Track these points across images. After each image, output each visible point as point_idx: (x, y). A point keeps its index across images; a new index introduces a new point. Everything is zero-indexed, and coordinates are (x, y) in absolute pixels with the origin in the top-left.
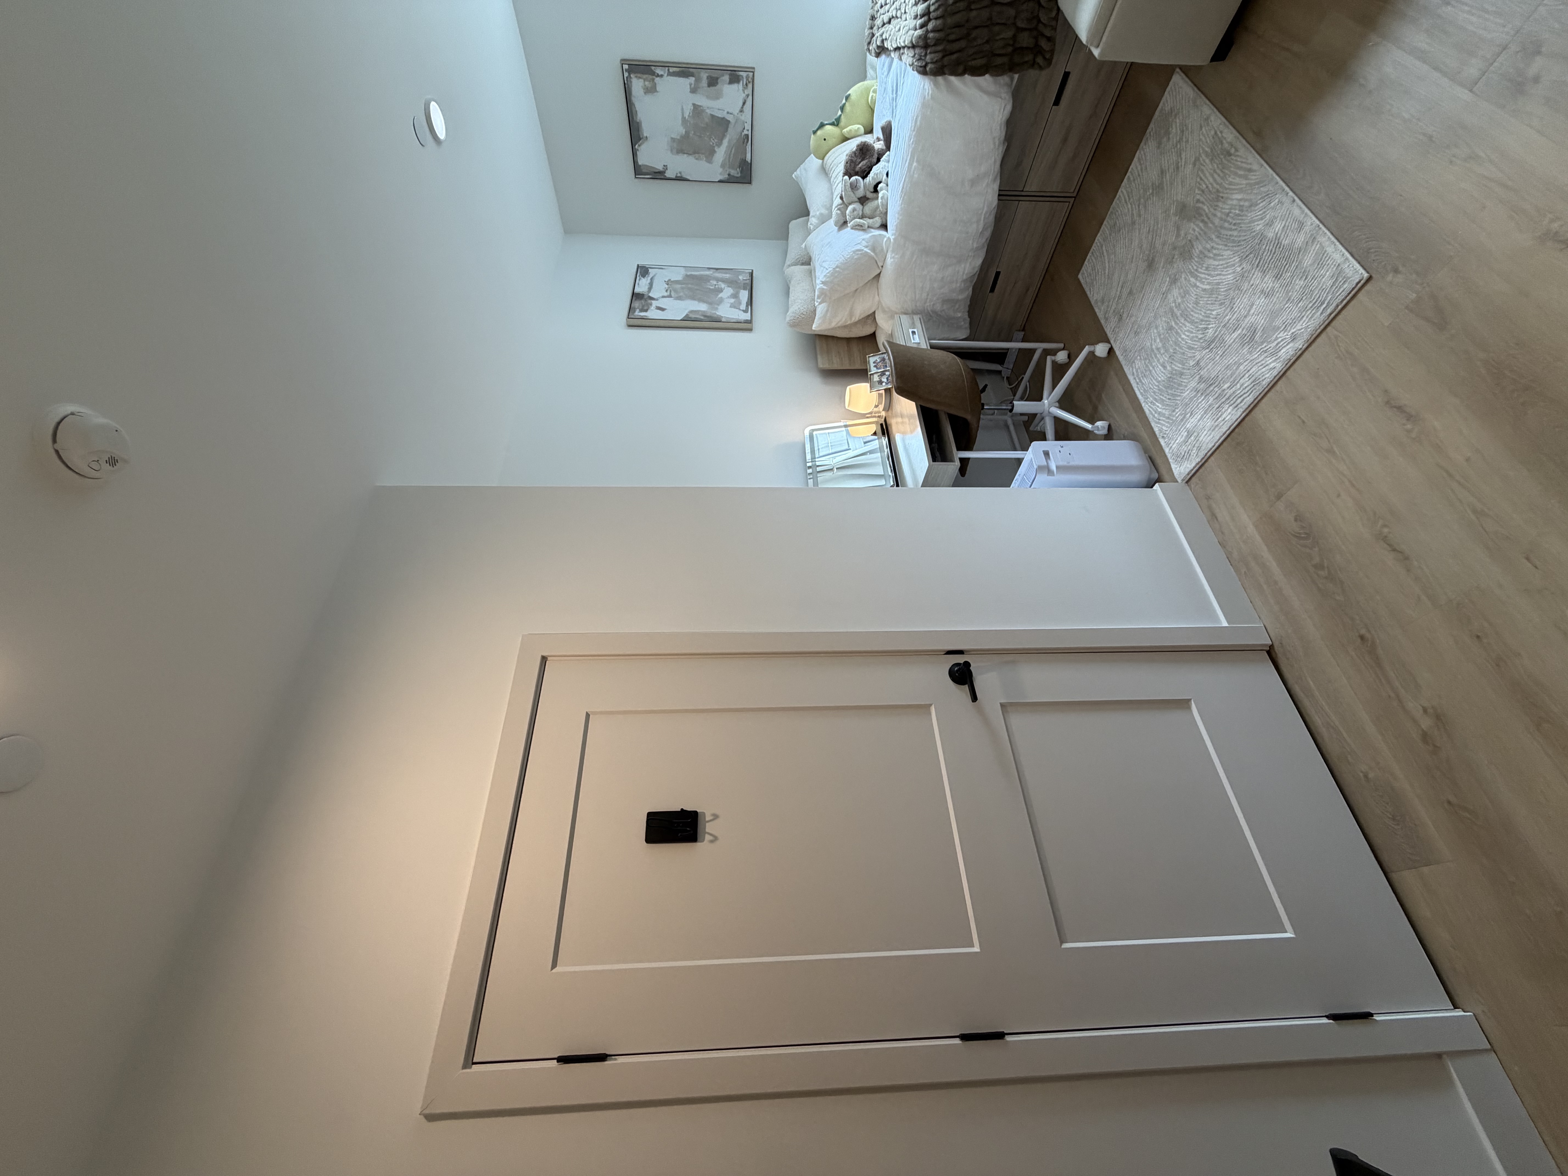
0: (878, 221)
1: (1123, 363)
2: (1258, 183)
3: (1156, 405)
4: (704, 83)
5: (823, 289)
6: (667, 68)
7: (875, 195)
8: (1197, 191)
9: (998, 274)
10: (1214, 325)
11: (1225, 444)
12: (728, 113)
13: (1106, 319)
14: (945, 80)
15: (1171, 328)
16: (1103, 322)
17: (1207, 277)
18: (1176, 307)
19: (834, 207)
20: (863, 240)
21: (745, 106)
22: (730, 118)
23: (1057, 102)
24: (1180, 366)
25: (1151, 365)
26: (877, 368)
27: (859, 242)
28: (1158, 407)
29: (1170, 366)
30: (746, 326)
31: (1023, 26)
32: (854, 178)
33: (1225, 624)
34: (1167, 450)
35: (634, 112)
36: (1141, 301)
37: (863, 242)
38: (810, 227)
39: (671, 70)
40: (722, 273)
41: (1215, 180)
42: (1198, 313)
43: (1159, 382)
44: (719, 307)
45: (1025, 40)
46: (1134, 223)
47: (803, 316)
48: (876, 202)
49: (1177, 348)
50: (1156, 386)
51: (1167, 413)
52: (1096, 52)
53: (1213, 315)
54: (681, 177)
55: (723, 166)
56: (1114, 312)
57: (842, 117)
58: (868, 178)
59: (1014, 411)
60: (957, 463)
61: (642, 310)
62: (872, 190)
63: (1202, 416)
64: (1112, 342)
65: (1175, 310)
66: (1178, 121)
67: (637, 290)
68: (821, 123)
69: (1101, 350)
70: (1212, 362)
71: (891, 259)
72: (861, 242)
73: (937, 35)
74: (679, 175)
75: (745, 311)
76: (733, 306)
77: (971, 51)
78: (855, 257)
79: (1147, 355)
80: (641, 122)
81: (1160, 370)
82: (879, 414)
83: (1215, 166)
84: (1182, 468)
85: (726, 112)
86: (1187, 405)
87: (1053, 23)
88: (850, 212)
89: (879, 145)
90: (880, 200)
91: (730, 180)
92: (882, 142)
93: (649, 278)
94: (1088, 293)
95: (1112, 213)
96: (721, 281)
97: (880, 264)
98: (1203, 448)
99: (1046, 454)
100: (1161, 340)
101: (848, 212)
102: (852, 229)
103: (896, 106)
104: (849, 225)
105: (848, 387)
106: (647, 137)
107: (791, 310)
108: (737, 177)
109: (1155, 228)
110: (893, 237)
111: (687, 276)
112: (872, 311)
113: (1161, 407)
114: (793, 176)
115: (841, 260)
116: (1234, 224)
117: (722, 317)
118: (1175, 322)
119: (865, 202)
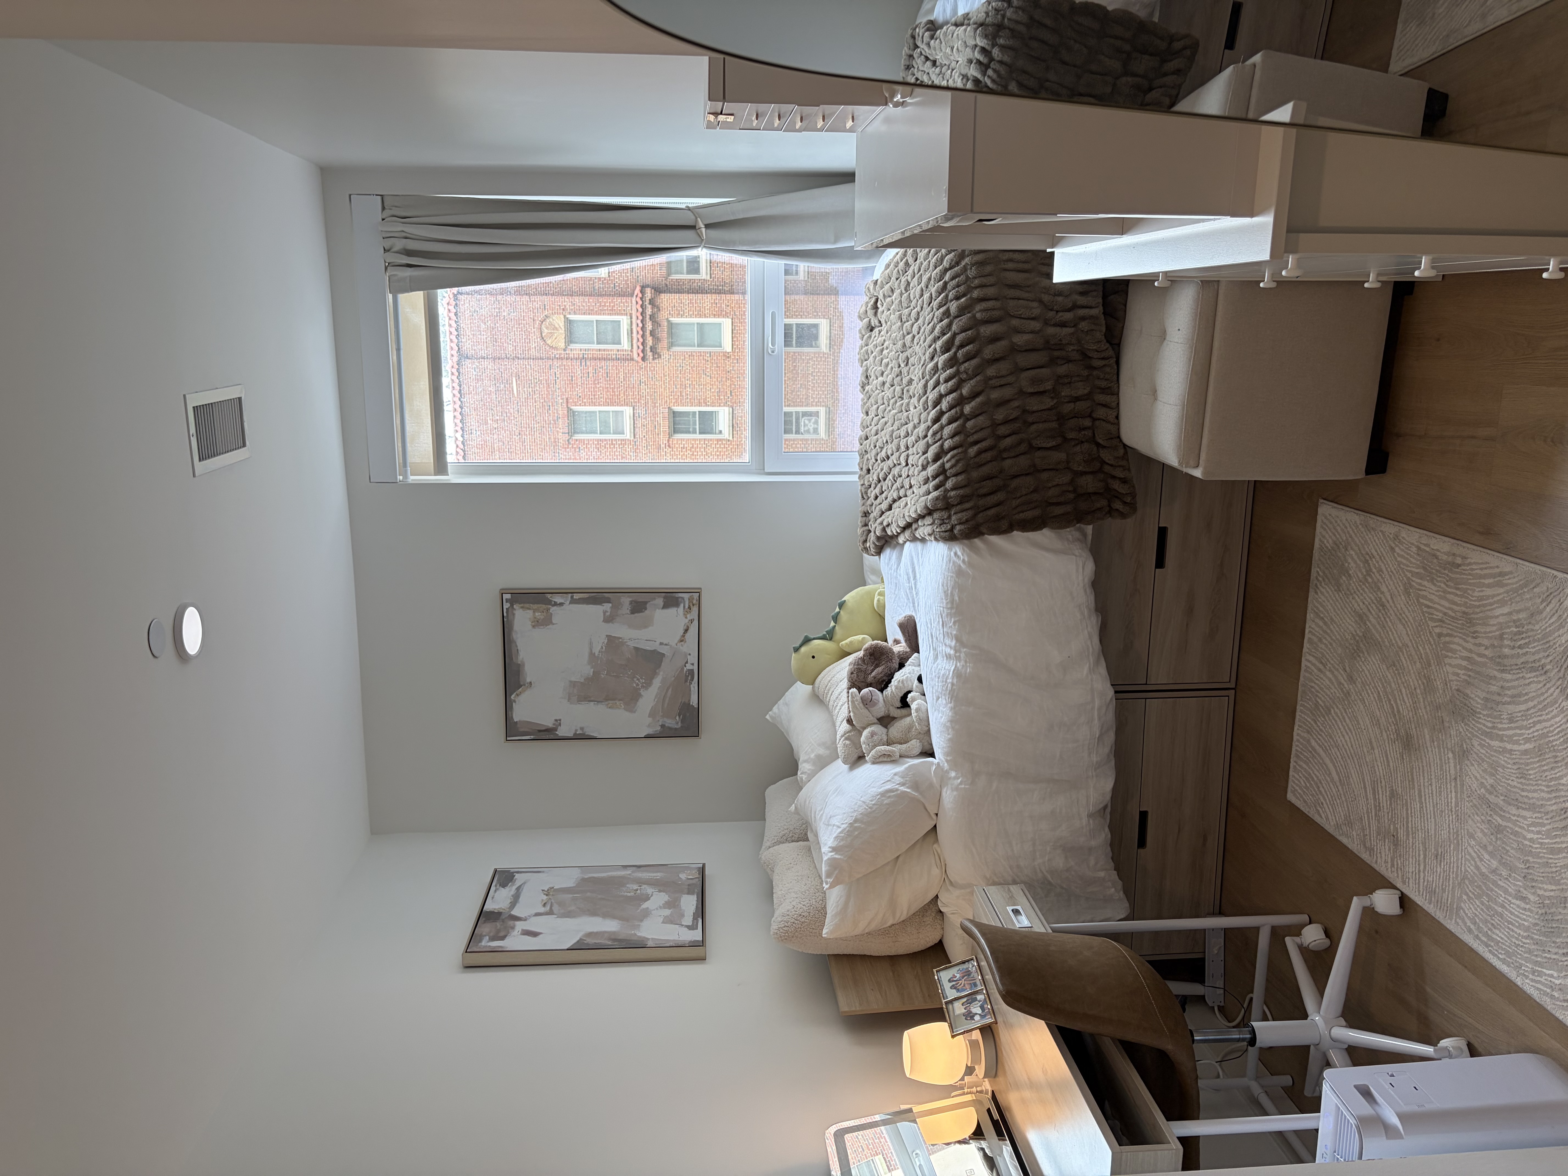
0: (915, 745)
1: (1439, 915)
2: (1526, 585)
3: (1546, 975)
4: (626, 608)
5: (835, 858)
6: (570, 595)
7: (904, 711)
8: (1431, 624)
9: (1143, 815)
12: (661, 644)
13: (1371, 850)
14: (986, 543)
15: (1499, 829)
16: (1365, 856)
17: (1517, 731)
18: (1491, 793)
19: (838, 737)
20: (895, 774)
21: (687, 635)
22: (663, 650)
23: (1160, 563)
24: (1554, 888)
25: (1496, 903)
26: (958, 991)
27: (889, 779)
28: (1552, 976)
29: (1534, 894)
30: (694, 953)
31: (1081, 468)
32: (865, 691)
35: (513, 653)
36: (1421, 803)
37: (896, 777)
38: (802, 779)
39: (576, 596)
40: (649, 871)
41: (1453, 602)
42: (1535, 791)
43: (1527, 929)
44: (642, 924)
45: (1089, 483)
46: (1348, 694)
47: (802, 920)
48: (908, 719)
49: (1531, 859)
50: (1526, 938)
52: (1197, 473)
53: (1563, 785)
54: (584, 734)
55: (652, 714)
56: (1378, 834)
57: (837, 627)
58: (889, 689)
59: (1258, 1044)
60: (1178, 1147)
61: (495, 938)
62: (899, 704)
64: (1398, 886)
65: (1492, 798)
66: (1352, 553)
67: (489, 906)
68: (806, 637)
69: (1384, 902)
71: (950, 801)
72: (893, 778)
73: (961, 492)
74: (579, 732)
75: (692, 928)
76: (668, 920)
77: (1015, 503)
78: (885, 802)
79: (1479, 887)
80: (524, 665)
81: (1518, 906)
82: (979, 1089)
83: (1443, 585)
85: (658, 643)
87: (1124, 463)
88: (867, 738)
89: (902, 647)
90: (914, 714)
91: (665, 734)
92: (903, 644)
93: (514, 888)
94: (1317, 818)
95: (1304, 692)
96: (644, 884)
97: (932, 811)
99: (1366, 1093)
100: (1491, 854)
101: (863, 739)
102: (874, 763)
103: (917, 594)
104: (867, 758)
105: (906, 1033)
106: (531, 683)
107: (777, 913)
108: (676, 729)
109: (1389, 690)
110: (946, 762)
111: (584, 880)
112: (931, 896)
113: (1555, 975)
114: (768, 717)
115: (861, 810)
116: (1520, 647)
117: (648, 939)
118: (1501, 816)
119: (889, 724)
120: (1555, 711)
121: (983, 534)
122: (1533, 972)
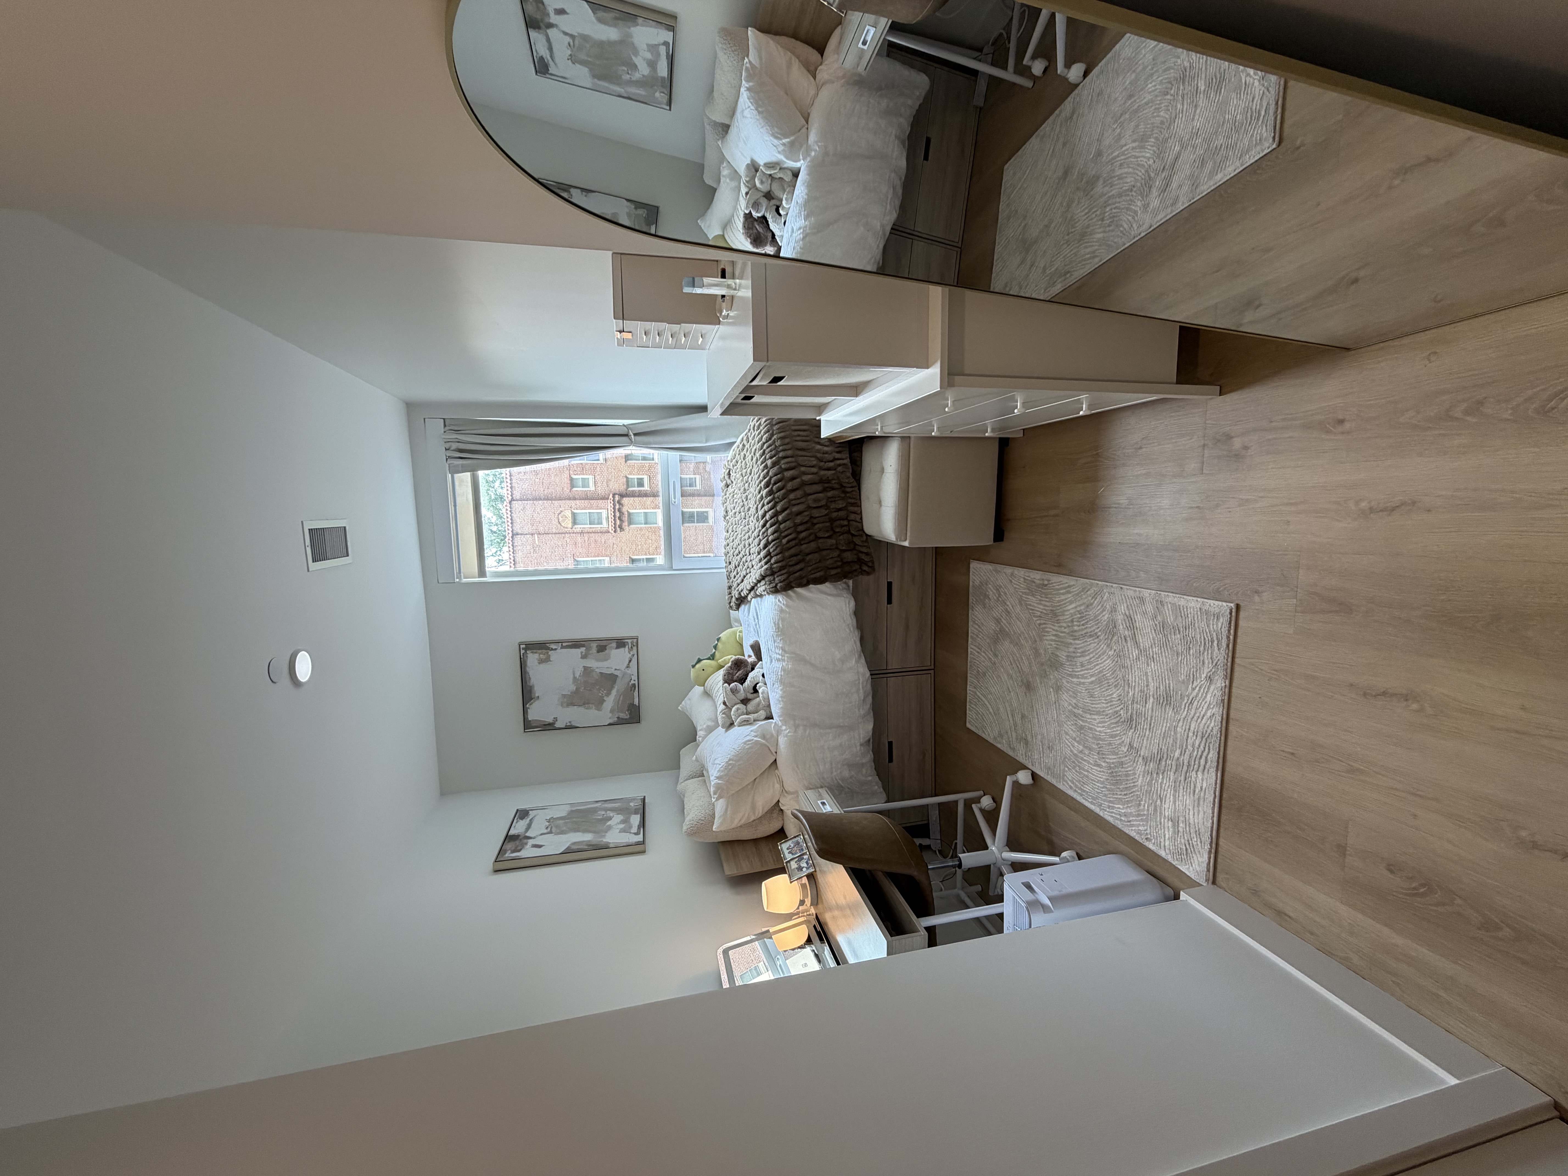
0: (762, 714)
1: (1054, 782)
2: (1082, 591)
3: (1116, 808)
4: (594, 650)
5: (718, 783)
6: (560, 644)
7: (755, 694)
8: (1035, 619)
9: (890, 744)
10: (1122, 706)
11: (1223, 817)
12: (616, 669)
13: (1014, 749)
14: (795, 592)
15: (1082, 728)
16: (1011, 753)
17: (1086, 672)
18: (1075, 708)
19: (718, 713)
20: (751, 731)
21: (631, 664)
22: (617, 673)
23: (890, 601)
24: (1115, 757)
25: (1084, 770)
26: (793, 854)
27: (748, 734)
28: (1119, 808)
29: (1104, 762)
30: (638, 849)
31: (844, 548)
32: (733, 684)
33: (1453, 1081)
34: (1162, 853)
35: (527, 679)
36: (1038, 718)
37: (752, 733)
38: (699, 740)
39: (564, 644)
40: (612, 803)
41: (1045, 606)
42: (1099, 704)
43: (1102, 783)
44: (607, 835)
45: (849, 556)
46: (994, 664)
47: (702, 822)
48: (758, 699)
49: (1101, 742)
50: (1103, 788)
51: (1133, 810)
52: (906, 544)
53: (1114, 698)
54: (571, 726)
55: (612, 711)
56: (1017, 739)
57: (716, 652)
58: (746, 683)
59: (963, 868)
60: (924, 933)
61: (513, 852)
62: (752, 691)
63: (1174, 796)
64: (1030, 767)
65: (1076, 711)
66: (990, 586)
67: (512, 832)
68: (699, 658)
69: (1023, 777)
70: (1145, 738)
71: (783, 744)
72: (750, 734)
73: (780, 564)
74: (568, 724)
75: (637, 834)
76: (623, 831)
77: (810, 568)
78: (747, 747)
79: (1073, 762)
80: (534, 687)
81: (1096, 770)
82: (808, 913)
83: (1039, 597)
84: (1195, 865)
85: (614, 669)
86: (1149, 792)
87: (866, 544)
88: (735, 712)
89: (753, 659)
90: (761, 695)
91: (620, 722)
92: (753, 657)
93: (529, 819)
94: (983, 736)
95: (971, 666)
96: (609, 810)
97: (773, 750)
98: (1202, 830)
99: (1028, 886)
100: (1078, 742)
101: (732, 713)
102: (739, 726)
103: (759, 627)
104: (735, 724)
105: (763, 883)
106: (538, 697)
107: (687, 819)
108: (626, 719)
109: (1015, 658)
110: (781, 722)
111: (572, 811)
112: (775, 801)
113: (1121, 807)
114: (679, 708)
115: (733, 753)
116: (1083, 625)
117: (610, 843)
118: (1083, 721)
119: (747, 703)
120: (1106, 658)
121: (793, 587)
122: (1109, 807)
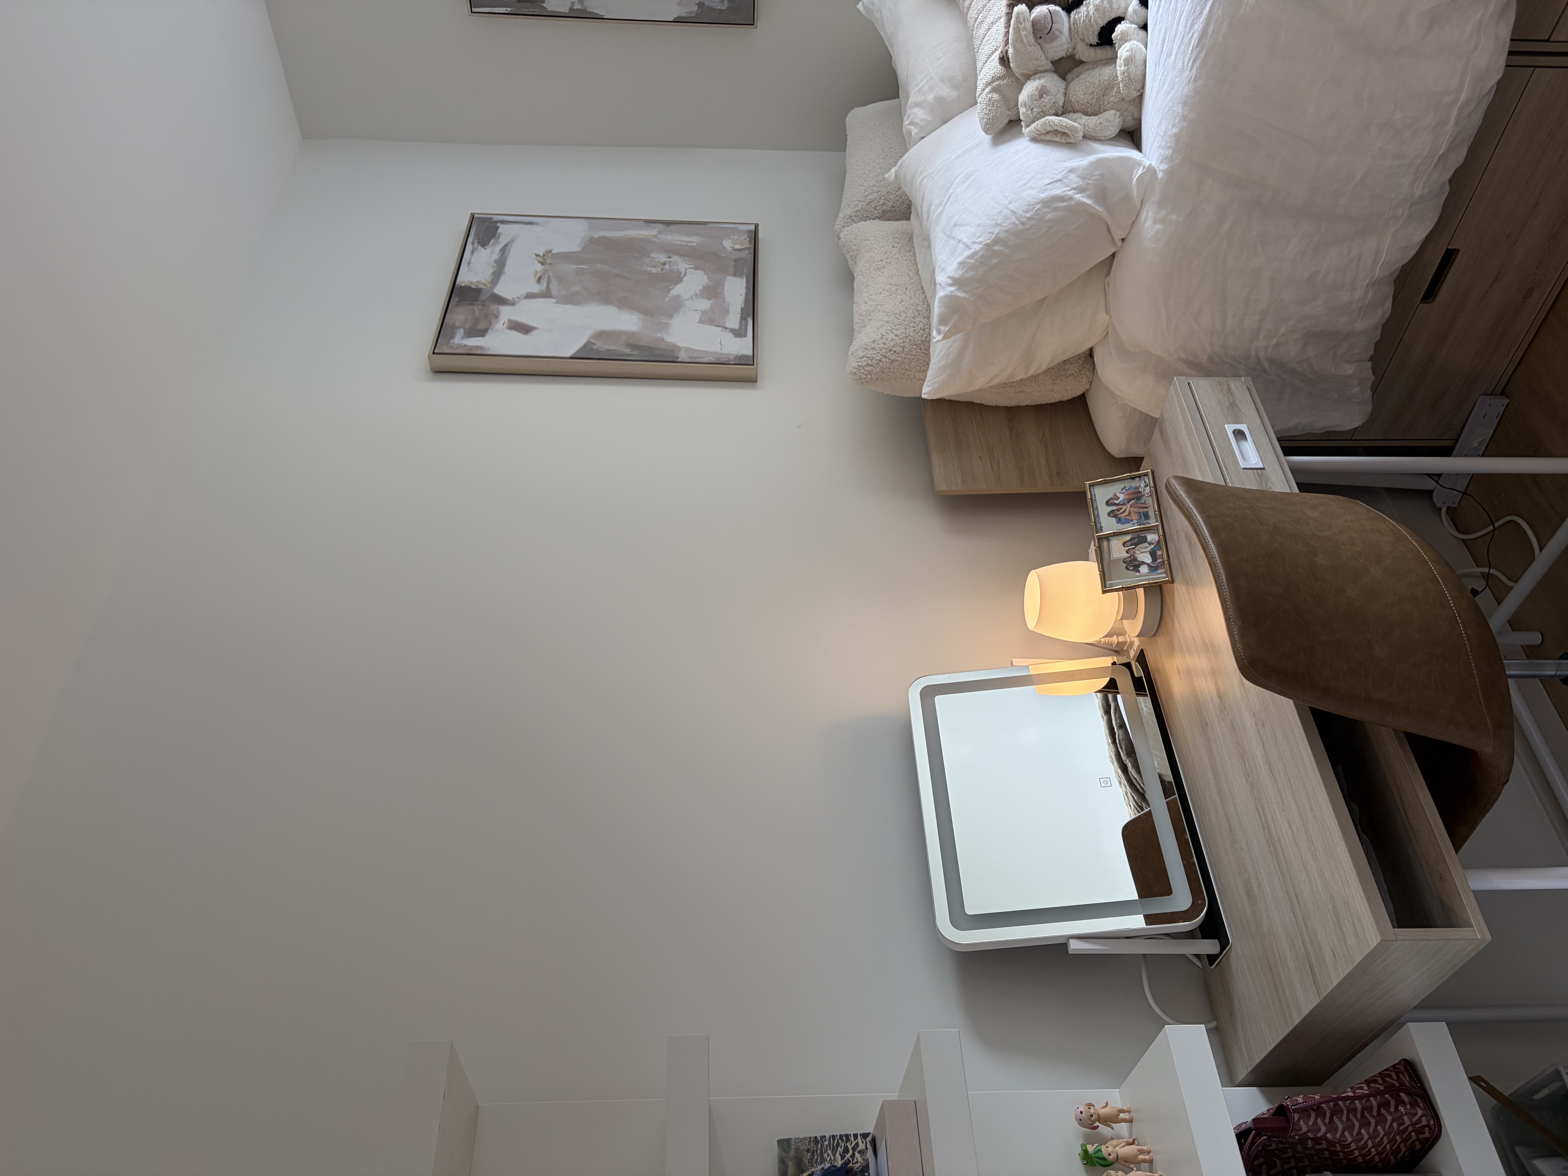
0: (1111, 121)
5: (957, 296)
7: (1102, 53)
9: (1450, 258)
19: (981, 84)
20: (1071, 171)
26: (1119, 521)
27: (1060, 177)
30: (741, 372)
37: (1073, 176)
38: (909, 131)
40: (680, 232)
44: (671, 322)
61: (472, 332)
62: (1095, 40)
67: (466, 278)
71: (1155, 222)
72: (1066, 177)
75: (739, 333)
76: (707, 318)
78: (1049, 216)
82: (1126, 644)
88: (1031, 97)
91: (703, 17)
93: (498, 248)
96: (676, 254)
97: (1118, 234)
101: (1023, 97)
102: (1034, 140)
104: (1025, 130)
105: (1034, 569)
108: (721, 11)
110: (1164, 167)
111: (592, 241)
112: (1086, 347)
115: (1007, 224)
117: (679, 348)
119: (1070, 71)
